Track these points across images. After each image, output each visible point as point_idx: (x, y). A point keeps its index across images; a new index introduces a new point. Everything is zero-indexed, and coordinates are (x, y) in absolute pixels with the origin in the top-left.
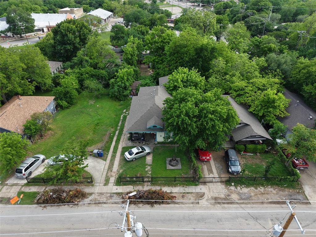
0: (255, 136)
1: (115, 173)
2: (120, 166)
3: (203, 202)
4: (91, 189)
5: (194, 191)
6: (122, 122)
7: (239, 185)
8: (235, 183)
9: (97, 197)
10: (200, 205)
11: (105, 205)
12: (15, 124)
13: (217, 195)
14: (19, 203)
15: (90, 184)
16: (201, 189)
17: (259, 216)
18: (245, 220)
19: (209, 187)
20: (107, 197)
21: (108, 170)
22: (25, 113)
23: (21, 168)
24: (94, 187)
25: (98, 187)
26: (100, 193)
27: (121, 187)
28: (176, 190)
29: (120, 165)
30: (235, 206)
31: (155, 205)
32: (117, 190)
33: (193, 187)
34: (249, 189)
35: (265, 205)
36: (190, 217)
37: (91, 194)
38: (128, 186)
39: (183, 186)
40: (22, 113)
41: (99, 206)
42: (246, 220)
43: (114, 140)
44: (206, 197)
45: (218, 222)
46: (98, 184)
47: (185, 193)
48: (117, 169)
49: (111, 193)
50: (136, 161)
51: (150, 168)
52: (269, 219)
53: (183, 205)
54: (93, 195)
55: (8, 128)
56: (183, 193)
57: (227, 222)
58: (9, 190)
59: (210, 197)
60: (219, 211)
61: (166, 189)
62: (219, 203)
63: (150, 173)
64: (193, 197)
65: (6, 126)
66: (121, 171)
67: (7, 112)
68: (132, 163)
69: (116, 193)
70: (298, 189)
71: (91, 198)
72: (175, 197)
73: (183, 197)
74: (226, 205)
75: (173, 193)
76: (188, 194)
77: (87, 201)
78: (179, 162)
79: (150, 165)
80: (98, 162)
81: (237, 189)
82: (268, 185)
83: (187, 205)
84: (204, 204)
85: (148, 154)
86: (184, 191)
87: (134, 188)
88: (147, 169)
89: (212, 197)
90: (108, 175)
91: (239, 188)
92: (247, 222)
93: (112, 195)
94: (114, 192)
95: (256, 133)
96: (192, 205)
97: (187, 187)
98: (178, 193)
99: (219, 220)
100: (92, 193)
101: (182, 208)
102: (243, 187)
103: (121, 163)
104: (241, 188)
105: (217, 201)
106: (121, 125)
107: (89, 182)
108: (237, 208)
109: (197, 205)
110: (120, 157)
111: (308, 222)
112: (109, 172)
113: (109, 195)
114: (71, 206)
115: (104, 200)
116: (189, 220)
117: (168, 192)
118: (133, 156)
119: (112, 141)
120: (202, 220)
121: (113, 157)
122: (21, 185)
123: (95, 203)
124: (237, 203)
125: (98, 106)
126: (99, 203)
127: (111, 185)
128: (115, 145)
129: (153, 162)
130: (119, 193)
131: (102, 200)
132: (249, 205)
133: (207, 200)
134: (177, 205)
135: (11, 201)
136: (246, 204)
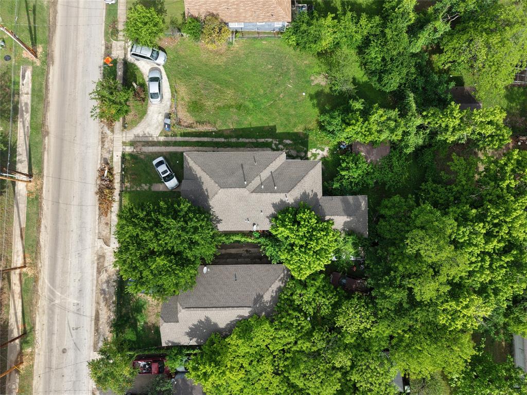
1: (140, 150)
2: (150, 154)
3: (100, 243)
4: (118, 130)
7: (117, 286)
9: (109, 138)
10: (97, 239)
11: (100, 148)
14: (106, 66)
16: (114, 243)
17: (83, 294)
18: (79, 279)
20: (108, 148)
21: (144, 142)
24: (121, 132)
25: (120, 136)
26: (113, 140)
27: (120, 160)
28: (114, 217)
29: (152, 153)
30: (95, 274)
31: (98, 196)
32: (116, 157)
34: (113, 294)
35: (94, 305)
36: (84, 229)
37: (113, 131)
38: (120, 167)
42: (79, 280)
44: (105, 247)
45: (78, 254)
46: (124, 135)
48: (146, 151)
49: (112, 151)
51: (146, 189)
52: (79, 302)
53: (97, 223)
54: (112, 134)
56: (110, 225)
57: (77, 262)
58: (119, 49)
59: (106, 251)
60: (89, 257)
61: (116, 207)
62: (98, 259)
63: (138, 189)
64: (106, 234)
66: (142, 157)
69: (113, 156)
71: (108, 132)
72: (107, 216)
73: (107, 224)
74: (96, 265)
75: (111, 213)
76: (109, 229)
77: (106, 129)
79: (150, 188)
80: (157, 128)
81: (113, 281)
83: (97, 227)
84: (97, 244)
86: (112, 225)
87: (118, 173)
88: (143, 185)
89: (105, 253)
90: (138, 143)
91: (114, 284)
92: (77, 280)
93: (111, 152)
94: (114, 154)
96: (97, 231)
98: (111, 219)
99: (80, 255)
101: (95, 221)
102: (115, 289)
104: (114, 286)
105: (101, 257)
108: (93, 276)
109: (97, 237)
111: (74, 337)
112: (143, 143)
115: (106, 146)
116: (82, 226)
117: (112, 208)
119: (199, 137)
120: (81, 239)
121: (166, 144)
122: (125, 57)
123: (102, 138)
124: (98, 278)
125: (304, 94)
126: (103, 142)
127: (124, 149)
128: (192, 142)
129: (154, 192)
130: (112, 159)
131: (106, 143)
132: (94, 288)
133: (101, 247)
134: (97, 217)
135: (108, 57)
136: (96, 286)
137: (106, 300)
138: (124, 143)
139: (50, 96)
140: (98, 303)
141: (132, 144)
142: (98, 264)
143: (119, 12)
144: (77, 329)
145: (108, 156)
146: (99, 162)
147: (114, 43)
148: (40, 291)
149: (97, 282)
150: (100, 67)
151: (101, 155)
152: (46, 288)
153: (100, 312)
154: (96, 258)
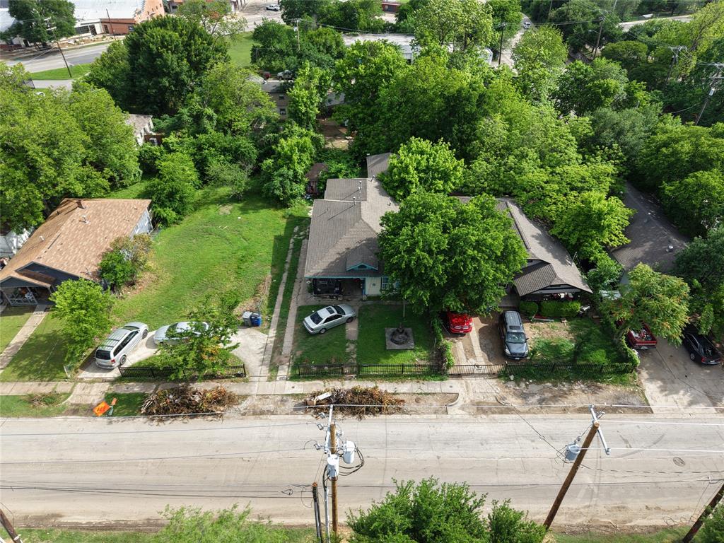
0: (560, 285)
1: (286, 357)
2: (296, 344)
3: (455, 411)
4: (245, 388)
5: (438, 390)
6: (292, 254)
7: (524, 379)
8: (515, 375)
9: (256, 403)
10: (449, 416)
11: (272, 417)
12: (82, 261)
13: (481, 398)
14: (111, 413)
15: (241, 379)
16: (451, 387)
17: (557, 434)
18: (530, 442)
19: (466, 382)
20: (275, 403)
21: (273, 352)
22: (96, 237)
23: (106, 349)
24: (249, 384)
25: (257, 385)
26: (262, 395)
27: (301, 383)
28: (405, 388)
29: (295, 341)
30: (514, 416)
31: (366, 416)
32: (294, 390)
33: (437, 382)
34: (541, 386)
35: (569, 415)
36: (431, 436)
37: (245, 397)
38: (314, 382)
39: (418, 382)
40: (92, 237)
41: (261, 419)
42: (533, 441)
43: (279, 291)
44: (460, 401)
45: (482, 444)
46: (256, 379)
47: (421, 394)
48: (290, 349)
49: (282, 395)
50: (327, 333)
51: (355, 348)
53: (418, 417)
54: (249, 398)
55: (68, 269)
56: (419, 394)
57: (497, 445)
58: (87, 391)
59: (468, 401)
60: (485, 427)
61: (385, 387)
62: (485, 412)
63: (355, 356)
64: (436, 400)
65: (65, 265)
66: (299, 353)
67: (62, 236)
68: (318, 337)
69: (292, 395)
70: (634, 385)
71: (244, 405)
72: (403, 401)
73: (417, 401)
74: (497, 416)
75: (398, 394)
76: (428, 396)
77: (238, 409)
78: (411, 335)
79: (353, 342)
80: (253, 337)
81: (518, 385)
82: (577, 380)
83: (425, 416)
84: (457, 414)
85: (350, 320)
86: (420, 391)
87: (325, 386)
88: (348, 350)
89: (471, 401)
90: (274, 361)
91: (523, 385)
92: (533, 444)
93: (284, 398)
94: (287, 393)
95: (562, 281)
96: (434, 416)
97: (425, 382)
98: (409, 394)
99: (484, 442)
100: (247, 395)
101: (416, 420)
102: (530, 383)
103: (297, 337)
104: (527, 385)
105: (480, 408)
106: (291, 260)
107: (238, 375)
108: (517, 420)
109: (444, 416)
110: (295, 327)
112: (275, 354)
113: (279, 398)
114: (210, 418)
115: (272, 407)
116: (429, 442)
117: (389, 391)
118: (321, 324)
119: (277, 294)
120: (452, 441)
121: (282, 326)
122: (109, 381)
123: (255, 413)
124: (518, 412)
125: (239, 218)
126: (262, 413)
127: (281, 379)
128: (283, 301)
129: (359, 336)
130: (297, 395)
131: (266, 408)
132: (539, 416)
133: (462, 408)
134: (407, 416)
135: (96, 410)
136: (534, 413)
137: (555, 398)
138: (270, 379)
139: (133, 518)
140: (565, 410)
141: (274, 368)
142: (493, 413)
143: (14, 393)
144: (626, 442)
145: (291, 404)
146: (300, 417)
147: (72, 400)
148: (579, 521)
149: (527, 413)
150: (111, 423)
151: (287, 414)
152: (571, 506)
153: (579, 406)
154: (484, 416)
